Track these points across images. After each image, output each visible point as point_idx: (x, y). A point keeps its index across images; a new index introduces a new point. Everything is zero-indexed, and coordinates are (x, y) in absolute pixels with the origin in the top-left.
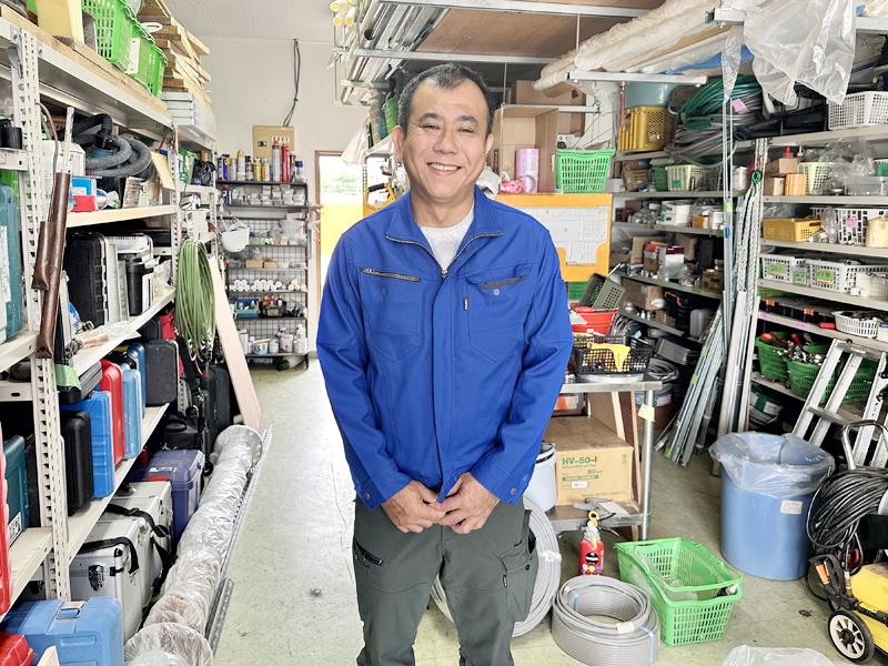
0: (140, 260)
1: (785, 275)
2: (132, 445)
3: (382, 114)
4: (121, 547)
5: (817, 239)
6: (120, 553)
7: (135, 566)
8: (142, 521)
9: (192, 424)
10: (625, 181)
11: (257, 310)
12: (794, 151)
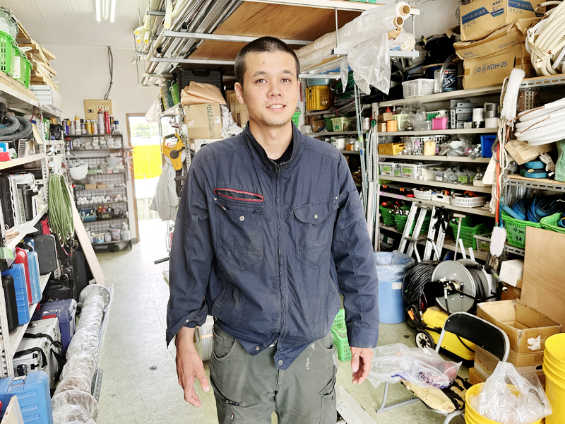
0: (30, 188)
1: (390, 172)
2: (36, 295)
3: (169, 93)
4: (36, 352)
5: (403, 153)
6: (36, 356)
7: (45, 364)
8: (45, 339)
9: (66, 285)
10: (312, 127)
11: (94, 216)
12: (391, 108)
